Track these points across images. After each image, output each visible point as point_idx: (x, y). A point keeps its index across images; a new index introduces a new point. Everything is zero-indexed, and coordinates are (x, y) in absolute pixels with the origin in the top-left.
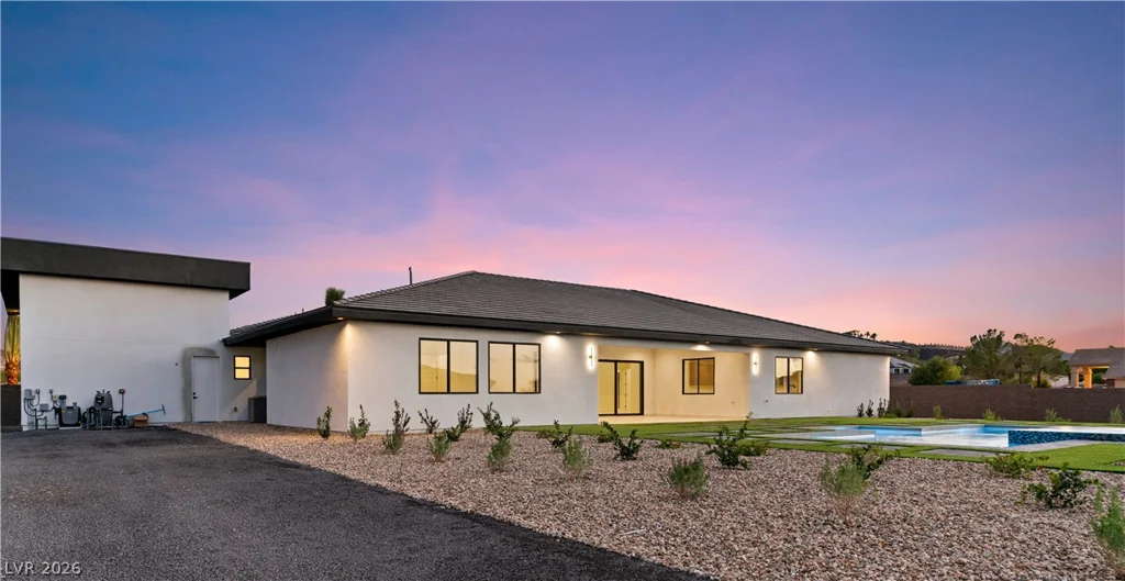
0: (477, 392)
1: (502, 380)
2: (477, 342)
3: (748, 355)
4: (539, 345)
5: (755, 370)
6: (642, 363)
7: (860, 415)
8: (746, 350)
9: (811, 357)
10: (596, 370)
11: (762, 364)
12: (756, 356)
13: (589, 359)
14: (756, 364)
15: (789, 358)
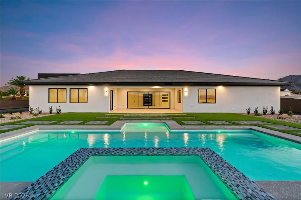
0: (66, 103)
2: (66, 89)
3: (183, 89)
5: (186, 94)
6: (170, 92)
7: (248, 113)
9: (220, 88)
10: (109, 96)
11: (190, 92)
12: (186, 89)
13: (106, 92)
14: (186, 92)
15: (207, 89)
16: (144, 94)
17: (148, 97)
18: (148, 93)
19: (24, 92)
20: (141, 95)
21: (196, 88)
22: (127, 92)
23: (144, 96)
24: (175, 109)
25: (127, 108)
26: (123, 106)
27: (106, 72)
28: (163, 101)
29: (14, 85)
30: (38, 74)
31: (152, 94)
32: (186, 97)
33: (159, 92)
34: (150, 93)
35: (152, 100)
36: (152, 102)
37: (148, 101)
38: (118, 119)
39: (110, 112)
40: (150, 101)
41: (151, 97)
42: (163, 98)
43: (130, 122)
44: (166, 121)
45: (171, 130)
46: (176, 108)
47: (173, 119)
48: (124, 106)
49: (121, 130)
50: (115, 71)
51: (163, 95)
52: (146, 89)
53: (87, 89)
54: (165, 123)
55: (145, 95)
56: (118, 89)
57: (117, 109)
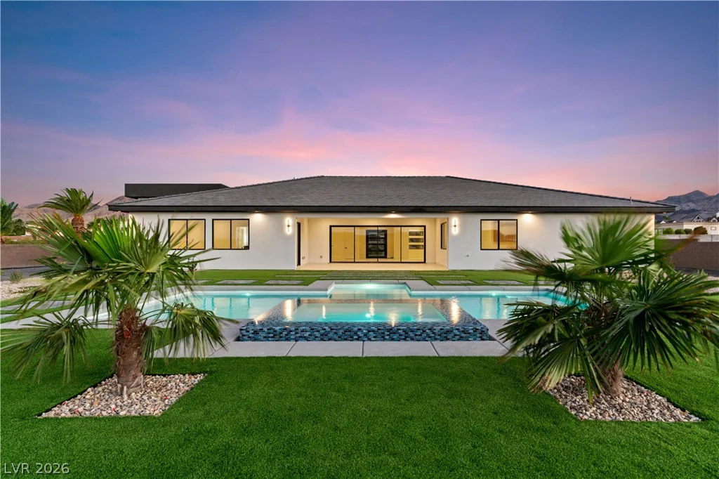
2: (205, 220)
3: (448, 220)
5: (454, 231)
6: (425, 227)
9: (527, 219)
10: (293, 234)
11: (463, 226)
12: (455, 220)
13: (289, 226)
14: (455, 226)
15: (499, 220)
16: (367, 231)
17: (378, 238)
18: (376, 229)
19: (81, 226)
20: (361, 233)
21: (476, 218)
22: (331, 227)
23: (367, 236)
24: (435, 263)
25: (331, 261)
26: (321, 257)
27: (283, 181)
28: (412, 247)
29: (57, 209)
30: (126, 185)
31: (386, 231)
32: (455, 238)
33: (401, 226)
34: (380, 229)
35: (385, 245)
36: (385, 250)
37: (377, 246)
38: (319, 279)
39: (296, 268)
40: (381, 248)
41: (385, 238)
42: (412, 240)
43: (342, 283)
44: (407, 282)
45: (412, 292)
46: (437, 262)
47: (422, 279)
48: (323, 259)
49: (328, 292)
50: (302, 179)
51: (411, 234)
52: (373, 221)
53: (249, 220)
54: (405, 283)
55: (370, 234)
56: (309, 220)
57: (309, 264)
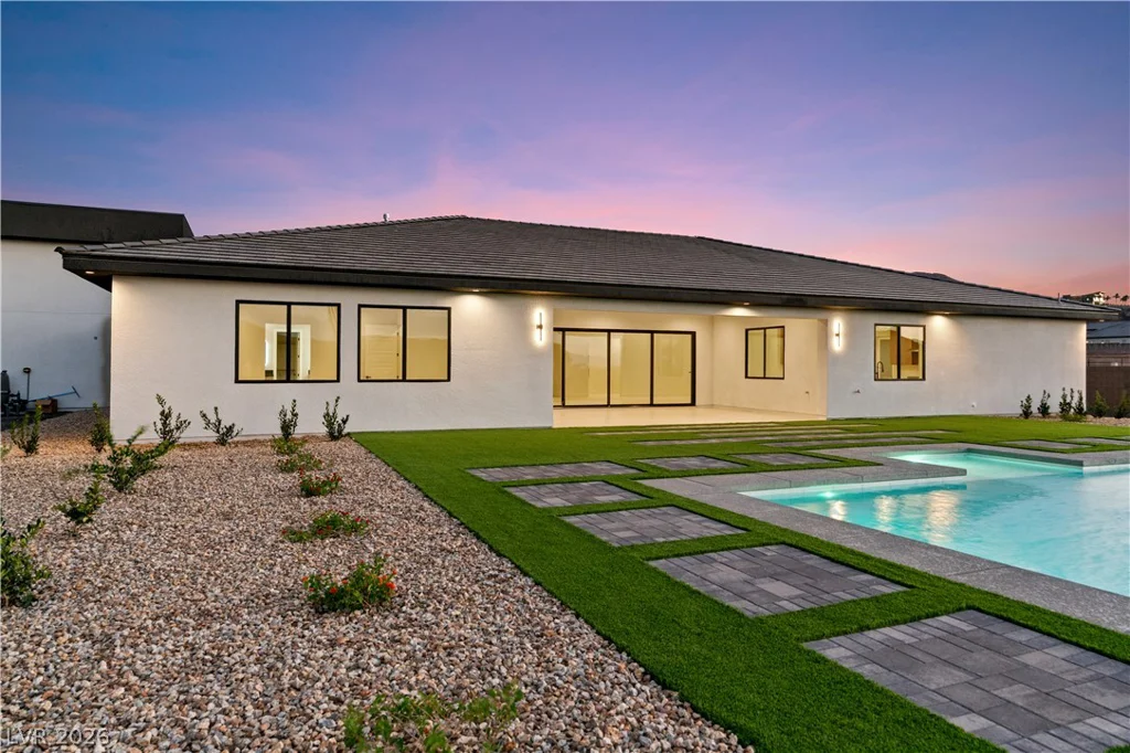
0: (338, 381)
1: (382, 361)
2: (338, 305)
3: (826, 323)
4: (449, 309)
5: (837, 345)
6: (693, 334)
7: (1027, 414)
8: (823, 315)
9: (939, 324)
10: (549, 346)
11: (851, 334)
12: (838, 323)
15: (899, 327)
24: (712, 406)
32: (837, 357)
33: (653, 332)
46: (719, 402)
